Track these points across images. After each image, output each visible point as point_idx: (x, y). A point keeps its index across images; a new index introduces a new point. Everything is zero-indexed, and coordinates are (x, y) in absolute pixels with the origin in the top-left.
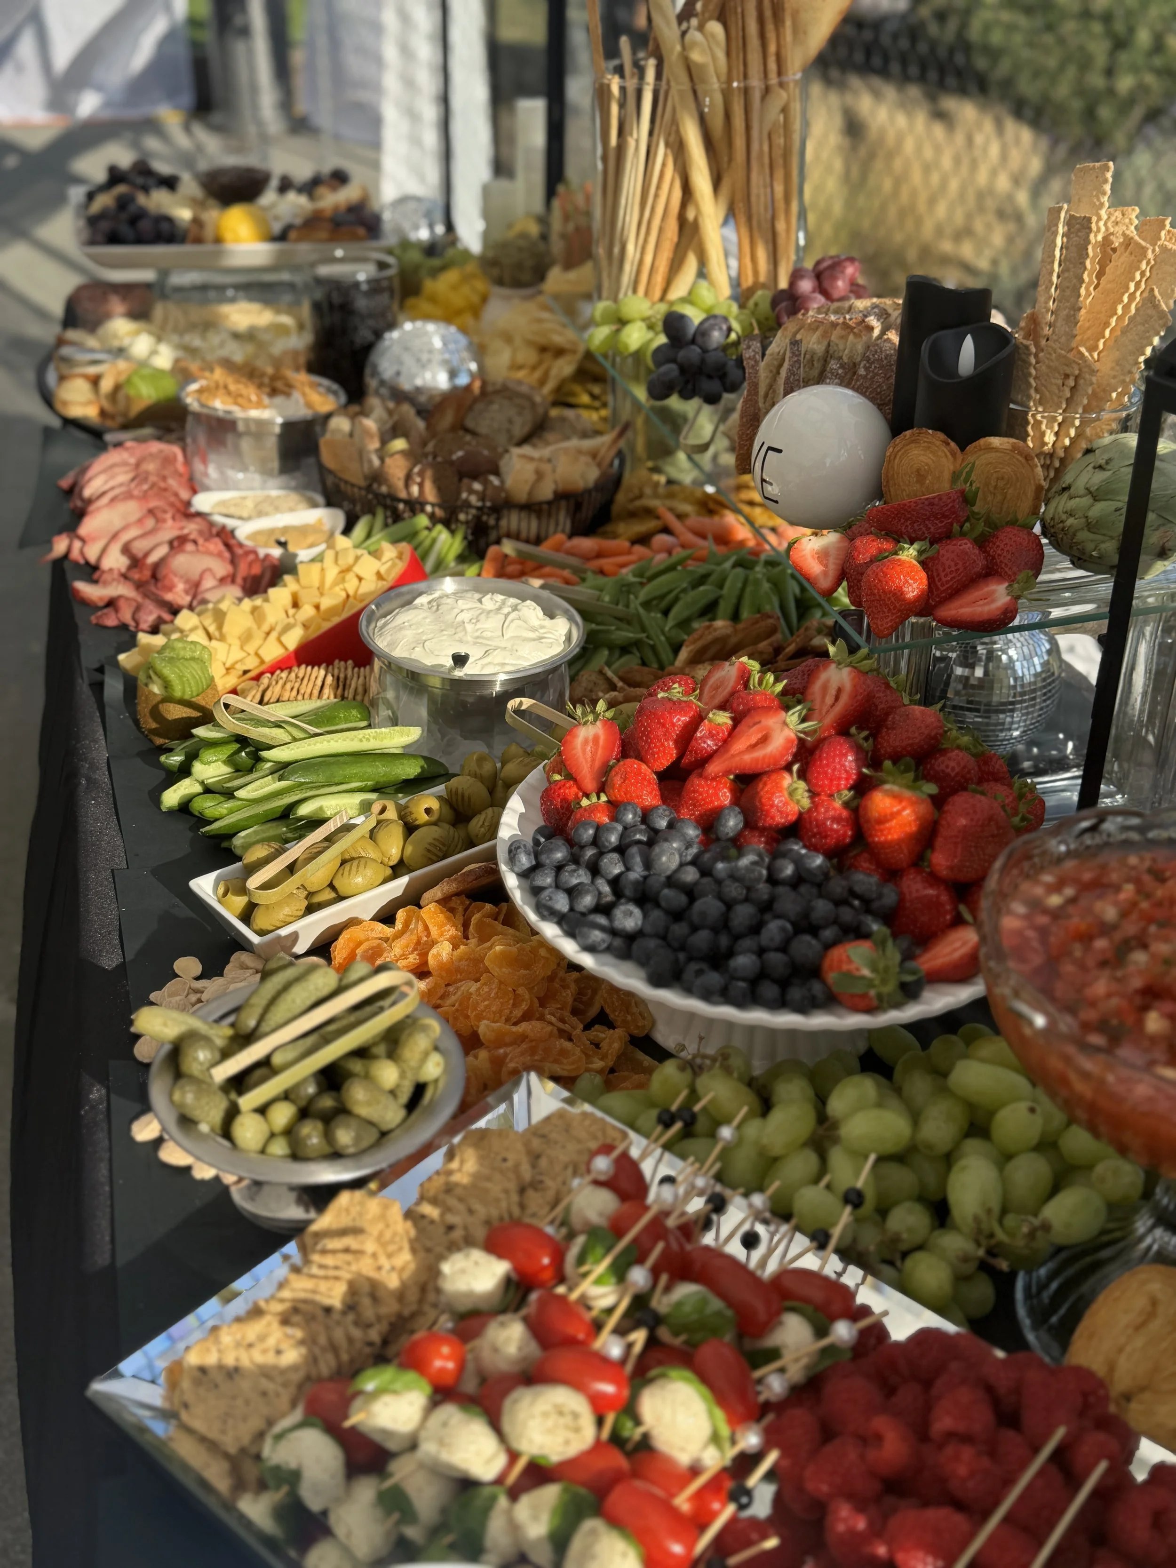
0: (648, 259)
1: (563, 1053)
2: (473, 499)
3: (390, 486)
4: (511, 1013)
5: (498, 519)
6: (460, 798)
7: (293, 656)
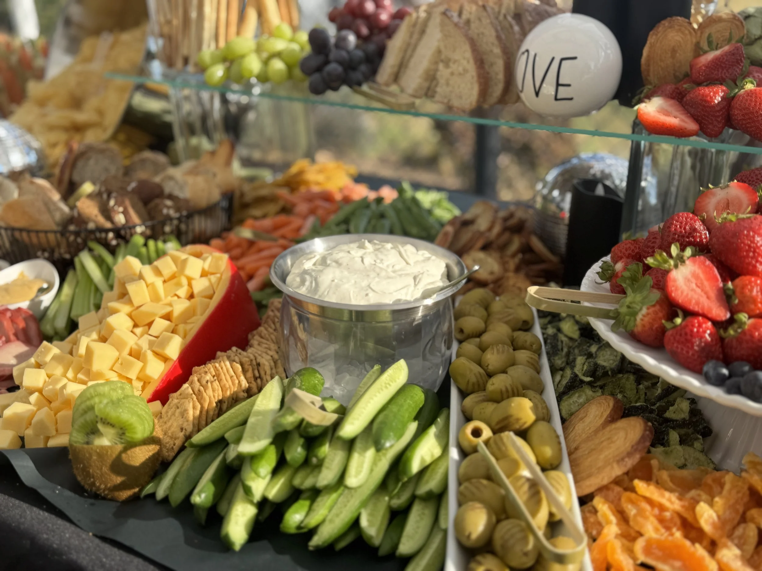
0: (223, 15)
2: (172, 212)
3: (95, 222)
7: (178, 366)
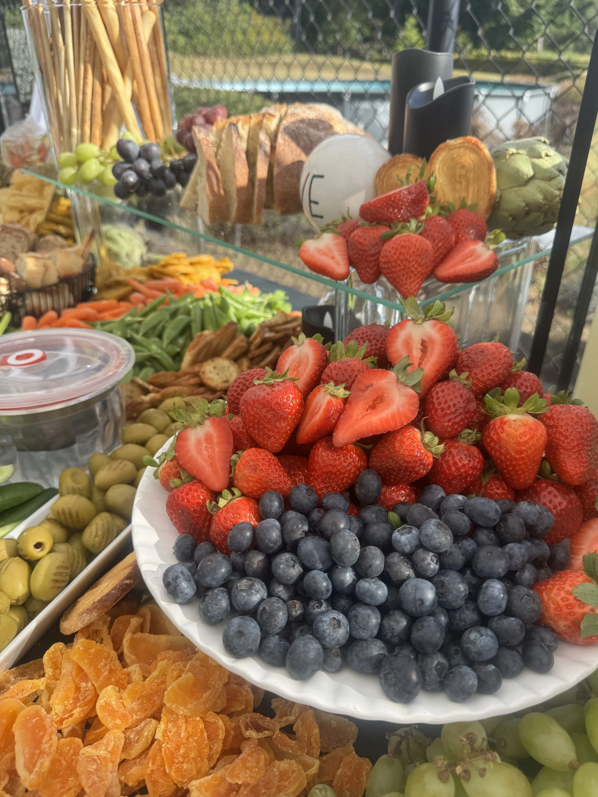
1: (283, 776)
4: (211, 749)
5: (23, 301)
6: (68, 517)
